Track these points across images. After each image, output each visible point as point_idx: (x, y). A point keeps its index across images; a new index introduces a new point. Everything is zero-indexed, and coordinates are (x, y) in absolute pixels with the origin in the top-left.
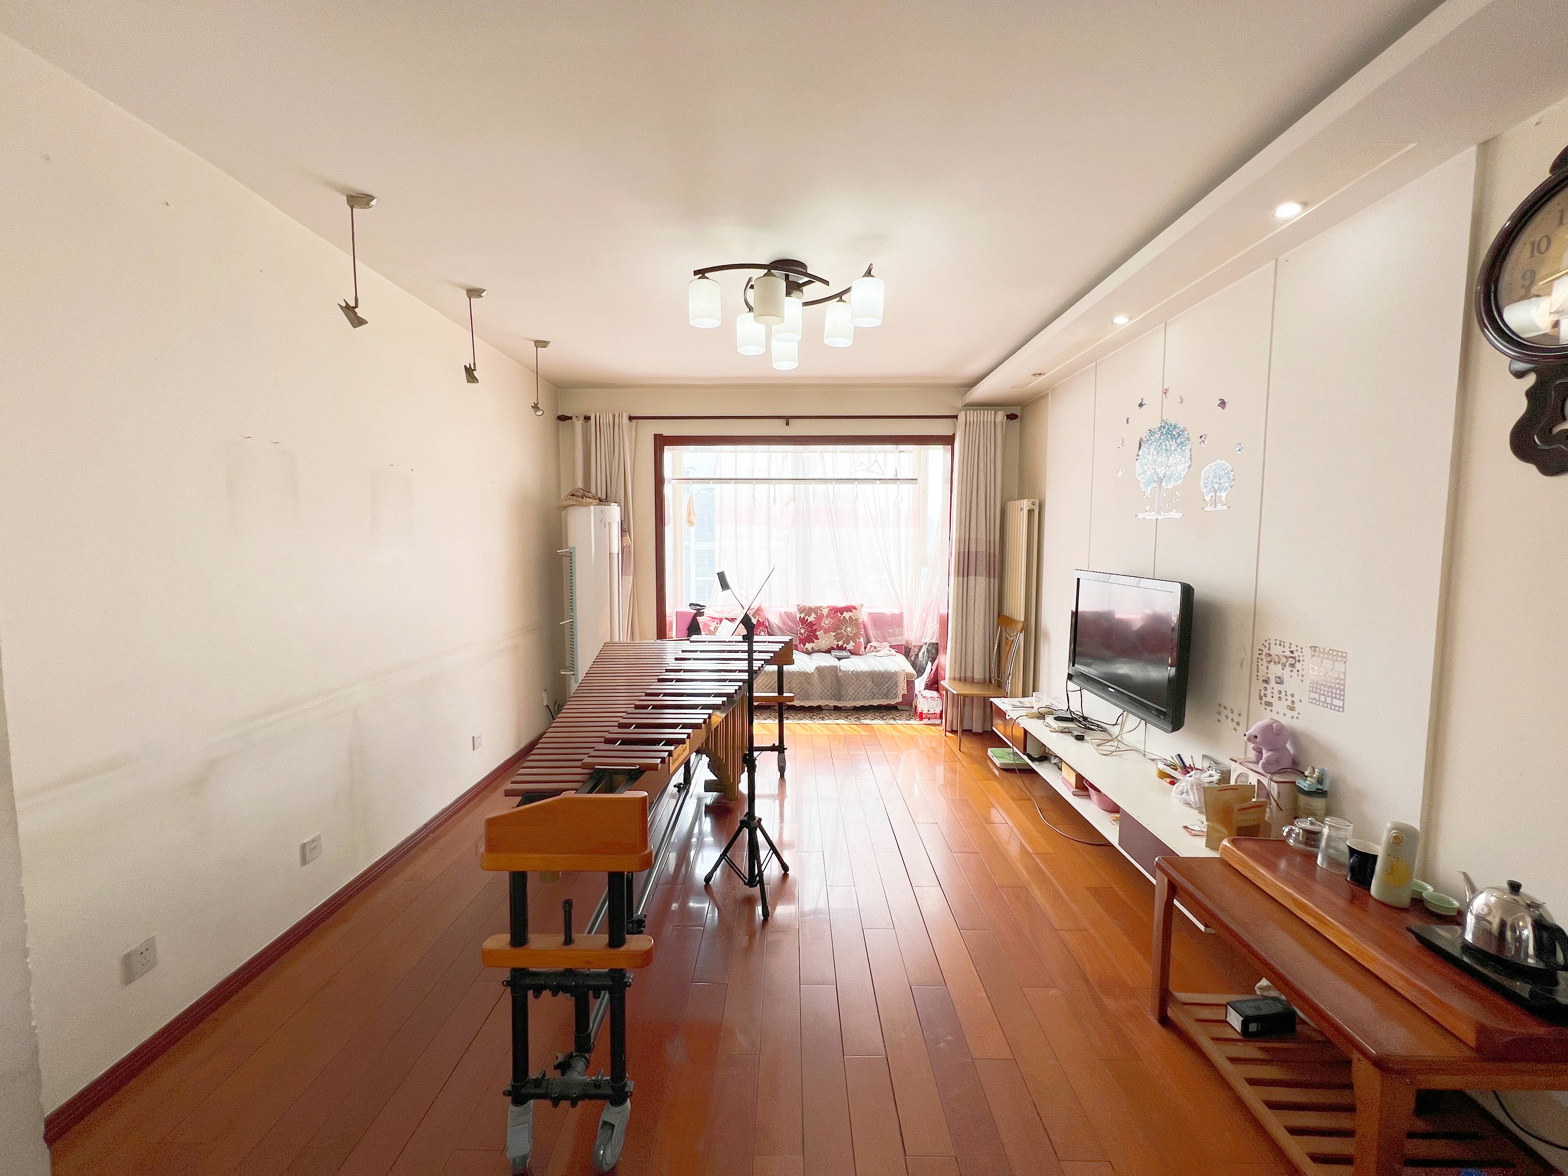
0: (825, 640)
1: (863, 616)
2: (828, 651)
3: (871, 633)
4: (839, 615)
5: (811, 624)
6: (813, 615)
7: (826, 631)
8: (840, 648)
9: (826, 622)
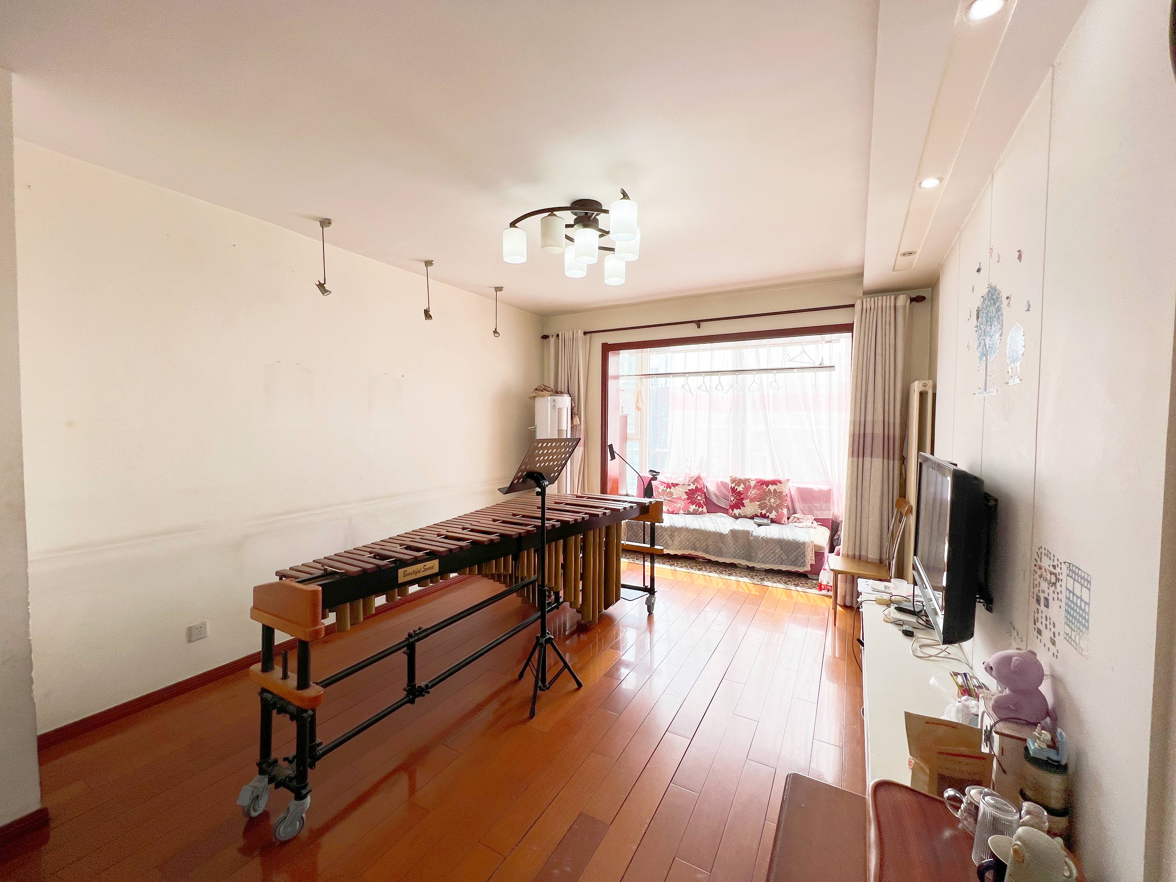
0: (750, 508)
1: (791, 488)
2: (752, 518)
3: (798, 506)
4: (765, 487)
5: (740, 493)
6: (742, 486)
7: (752, 500)
8: (764, 516)
9: (752, 493)
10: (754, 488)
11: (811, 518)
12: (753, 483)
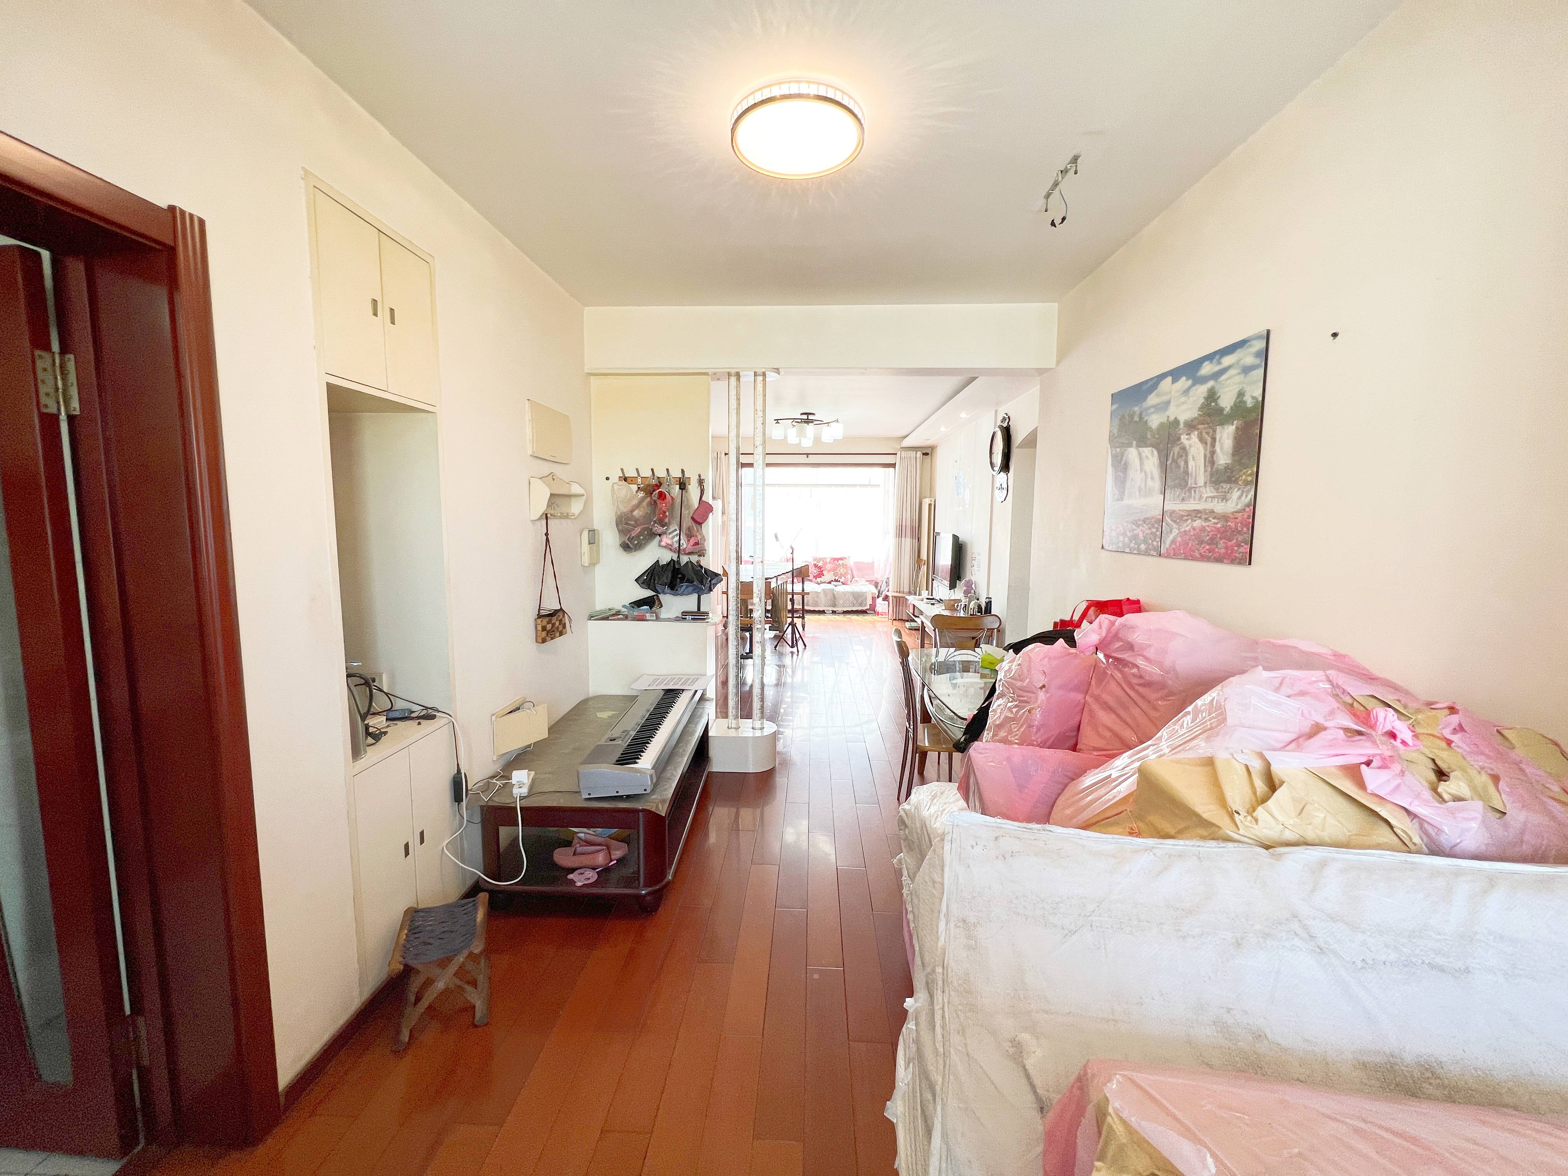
0: (828, 576)
1: (851, 563)
2: (830, 583)
3: (855, 573)
4: (836, 562)
5: (820, 568)
6: (821, 562)
7: (829, 571)
8: (836, 581)
9: (829, 566)
10: (829, 563)
11: (864, 580)
12: (828, 560)
